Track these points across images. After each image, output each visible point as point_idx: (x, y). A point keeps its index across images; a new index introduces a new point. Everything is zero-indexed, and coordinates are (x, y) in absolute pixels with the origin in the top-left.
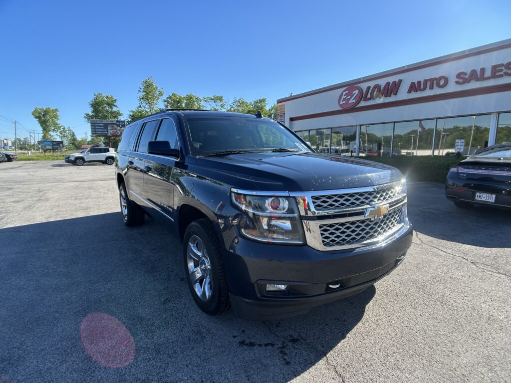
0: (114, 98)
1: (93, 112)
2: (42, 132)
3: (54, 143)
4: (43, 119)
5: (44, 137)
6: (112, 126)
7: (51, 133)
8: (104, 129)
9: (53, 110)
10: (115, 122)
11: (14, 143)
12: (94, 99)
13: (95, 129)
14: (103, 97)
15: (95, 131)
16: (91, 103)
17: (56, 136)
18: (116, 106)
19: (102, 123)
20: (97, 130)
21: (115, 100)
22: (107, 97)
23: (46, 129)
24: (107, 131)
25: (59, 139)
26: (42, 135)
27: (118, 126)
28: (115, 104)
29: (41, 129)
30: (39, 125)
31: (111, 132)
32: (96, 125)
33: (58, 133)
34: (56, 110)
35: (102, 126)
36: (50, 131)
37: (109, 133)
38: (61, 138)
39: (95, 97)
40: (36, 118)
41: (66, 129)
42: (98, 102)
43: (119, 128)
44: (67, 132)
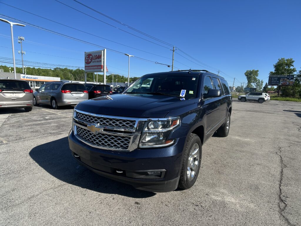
0: (293, 60)
1: (275, 70)
2: (247, 83)
3: (251, 89)
4: (249, 76)
5: (248, 86)
6: (284, 79)
7: (252, 84)
8: (277, 81)
9: (256, 71)
10: (286, 76)
11: (236, 89)
12: (278, 63)
13: (271, 81)
14: (285, 60)
15: (271, 82)
16: (275, 65)
17: (254, 85)
18: (292, 66)
19: (276, 78)
20: (272, 82)
21: (293, 62)
22: (287, 60)
23: (249, 82)
24: (279, 82)
25: (255, 87)
26: (247, 85)
27: (288, 79)
28: (292, 64)
29: (247, 81)
30: (247, 79)
31: (282, 83)
32: (272, 78)
33: (255, 84)
34: (258, 71)
35: (276, 79)
36: (251, 83)
37: (280, 83)
38: (256, 86)
39: (279, 61)
40: (246, 76)
41: (260, 81)
42: (280, 64)
43: (288, 80)
44: (261, 83)
